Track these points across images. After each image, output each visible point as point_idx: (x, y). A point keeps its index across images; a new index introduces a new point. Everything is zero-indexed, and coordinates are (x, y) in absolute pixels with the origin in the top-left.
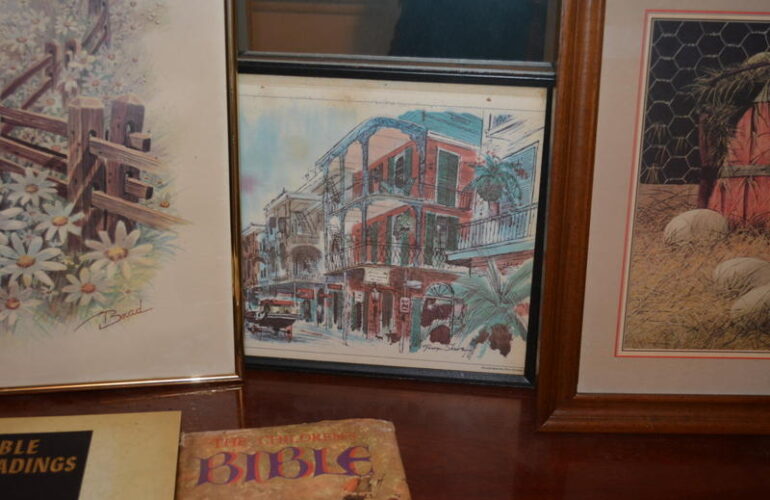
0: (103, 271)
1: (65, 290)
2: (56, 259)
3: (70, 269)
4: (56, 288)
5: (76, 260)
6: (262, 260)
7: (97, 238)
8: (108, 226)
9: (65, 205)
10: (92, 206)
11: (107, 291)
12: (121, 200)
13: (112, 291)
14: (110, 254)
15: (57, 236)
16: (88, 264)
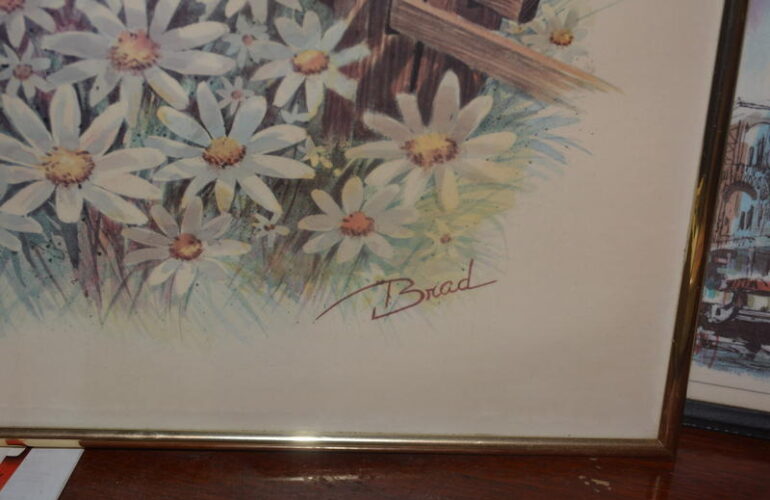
0: (395, 188)
1: (304, 224)
2: (293, 151)
3: (322, 178)
4: (284, 221)
5: (338, 158)
6: (748, 188)
7: (391, 108)
8: (419, 83)
9: (326, 24)
10: (390, 31)
11: (396, 235)
12: (458, 20)
13: (410, 234)
14: (416, 150)
15: (300, 95)
16: (364, 169)
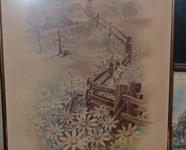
0: (123, 141)
1: (109, 147)
2: (107, 137)
3: (112, 140)
4: (106, 147)
5: (114, 137)
6: (175, 136)
7: (122, 129)
8: (125, 125)
9: (112, 118)
10: (121, 118)
11: (123, 148)
12: (131, 116)
13: (125, 148)
14: (125, 135)
15: (108, 128)
16: (118, 138)
